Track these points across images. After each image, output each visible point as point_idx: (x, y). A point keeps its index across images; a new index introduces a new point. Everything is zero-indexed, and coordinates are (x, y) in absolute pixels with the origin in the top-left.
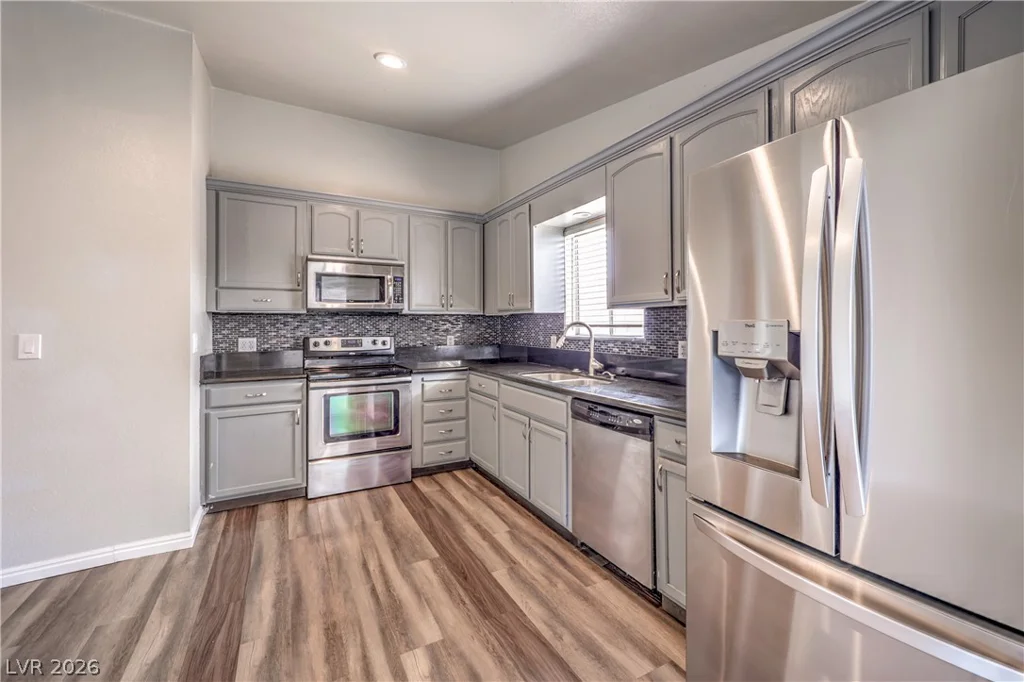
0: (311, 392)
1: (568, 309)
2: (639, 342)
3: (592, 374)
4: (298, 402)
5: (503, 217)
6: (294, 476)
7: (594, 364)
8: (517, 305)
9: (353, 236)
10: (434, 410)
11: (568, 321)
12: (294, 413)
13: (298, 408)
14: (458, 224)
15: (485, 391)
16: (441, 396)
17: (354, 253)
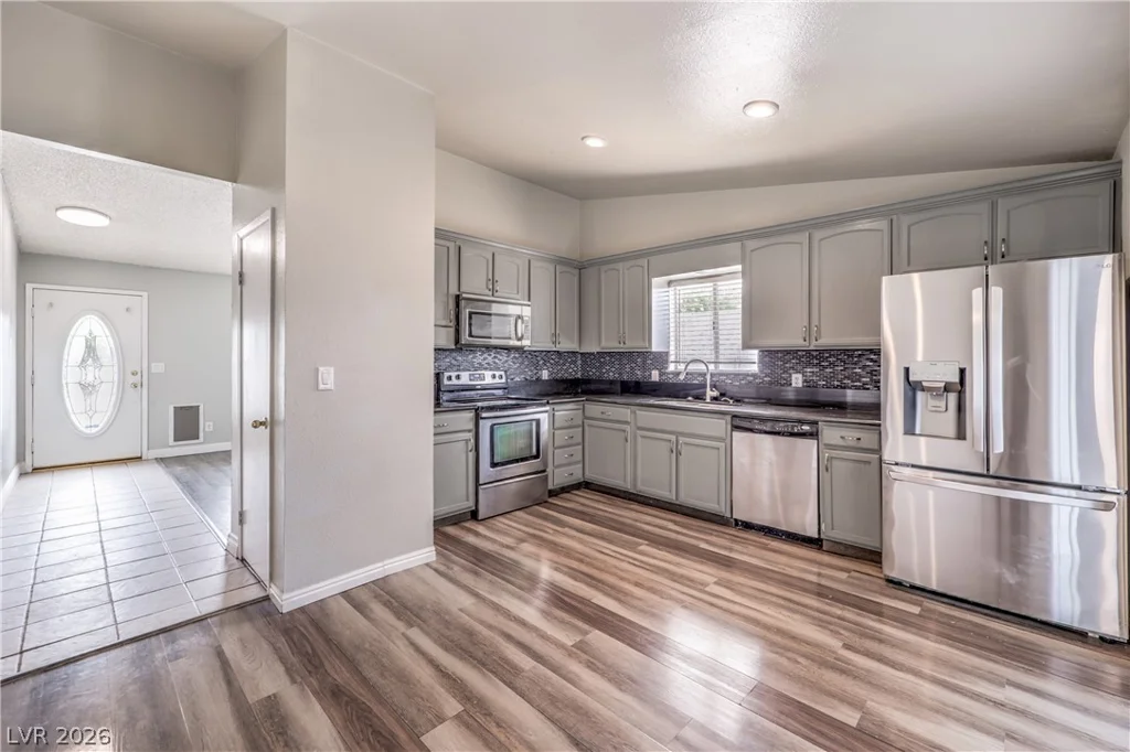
0: (481, 422)
1: (672, 348)
2: (754, 376)
3: (708, 400)
4: (470, 431)
5: (611, 266)
6: (468, 500)
7: (710, 393)
8: (629, 344)
9: (490, 277)
10: (562, 437)
11: (672, 358)
12: (467, 441)
13: (470, 436)
14: (565, 269)
15: (611, 418)
16: (566, 424)
17: (490, 293)
